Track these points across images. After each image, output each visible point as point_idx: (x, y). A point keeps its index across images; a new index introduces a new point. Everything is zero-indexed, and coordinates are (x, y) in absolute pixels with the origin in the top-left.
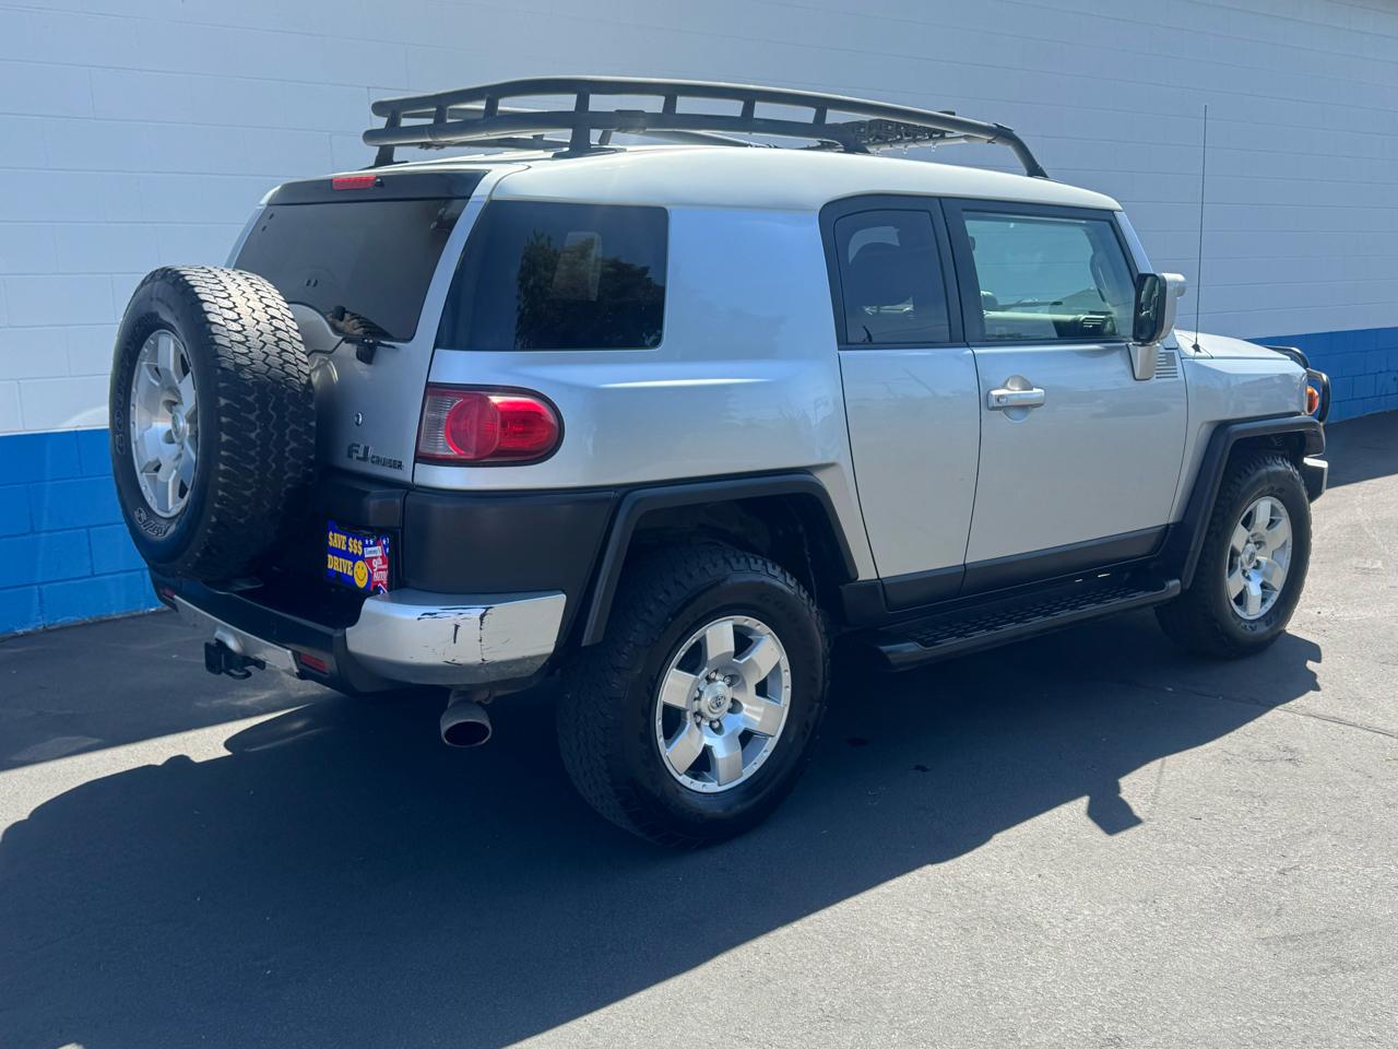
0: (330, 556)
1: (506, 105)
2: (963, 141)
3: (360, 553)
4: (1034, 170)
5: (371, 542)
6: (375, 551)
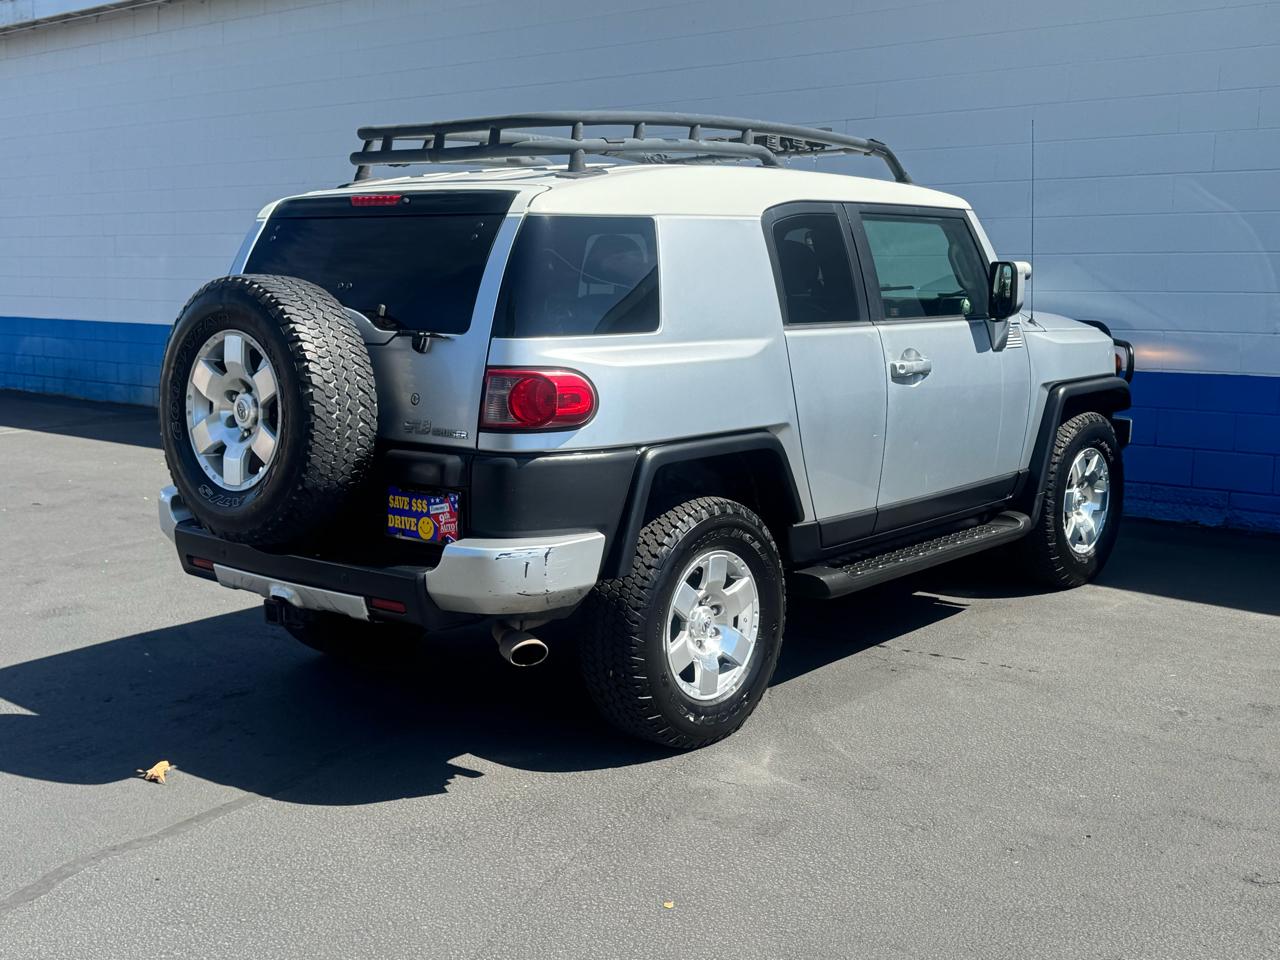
0: (390, 516)
1: (506, 134)
2: (843, 153)
3: (425, 511)
4: (901, 177)
5: (438, 500)
6: (442, 508)
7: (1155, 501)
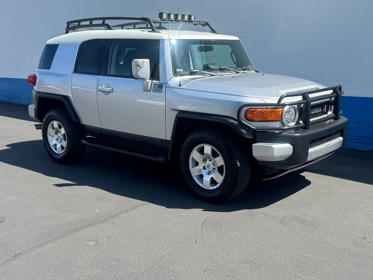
7: (358, 143)
